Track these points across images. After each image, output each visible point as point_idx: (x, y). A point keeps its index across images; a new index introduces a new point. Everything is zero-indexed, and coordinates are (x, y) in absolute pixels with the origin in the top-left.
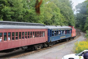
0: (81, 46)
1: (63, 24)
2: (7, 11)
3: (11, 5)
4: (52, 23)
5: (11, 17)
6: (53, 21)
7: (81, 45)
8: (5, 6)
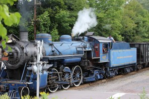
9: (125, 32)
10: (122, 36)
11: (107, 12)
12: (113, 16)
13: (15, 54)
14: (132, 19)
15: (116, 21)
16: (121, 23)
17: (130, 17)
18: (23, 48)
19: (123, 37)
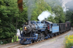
0: (70, 40)
1: (54, 20)
2: (3, 10)
3: (7, 5)
5: (7, 15)
8: (2, 6)
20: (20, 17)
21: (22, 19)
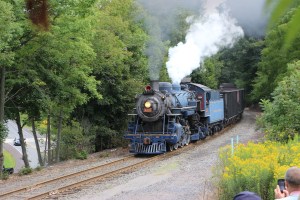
0: (242, 163)
4: (129, 75)
6: (133, 68)
7: (243, 158)
9: (105, 69)
10: (97, 79)
11: (58, 20)
12: (75, 31)
13: (155, 106)
14: (122, 38)
15: (82, 43)
16: (95, 46)
17: (116, 34)
18: (163, 100)
19: (99, 82)
20: (19, 66)
21: (26, 75)
